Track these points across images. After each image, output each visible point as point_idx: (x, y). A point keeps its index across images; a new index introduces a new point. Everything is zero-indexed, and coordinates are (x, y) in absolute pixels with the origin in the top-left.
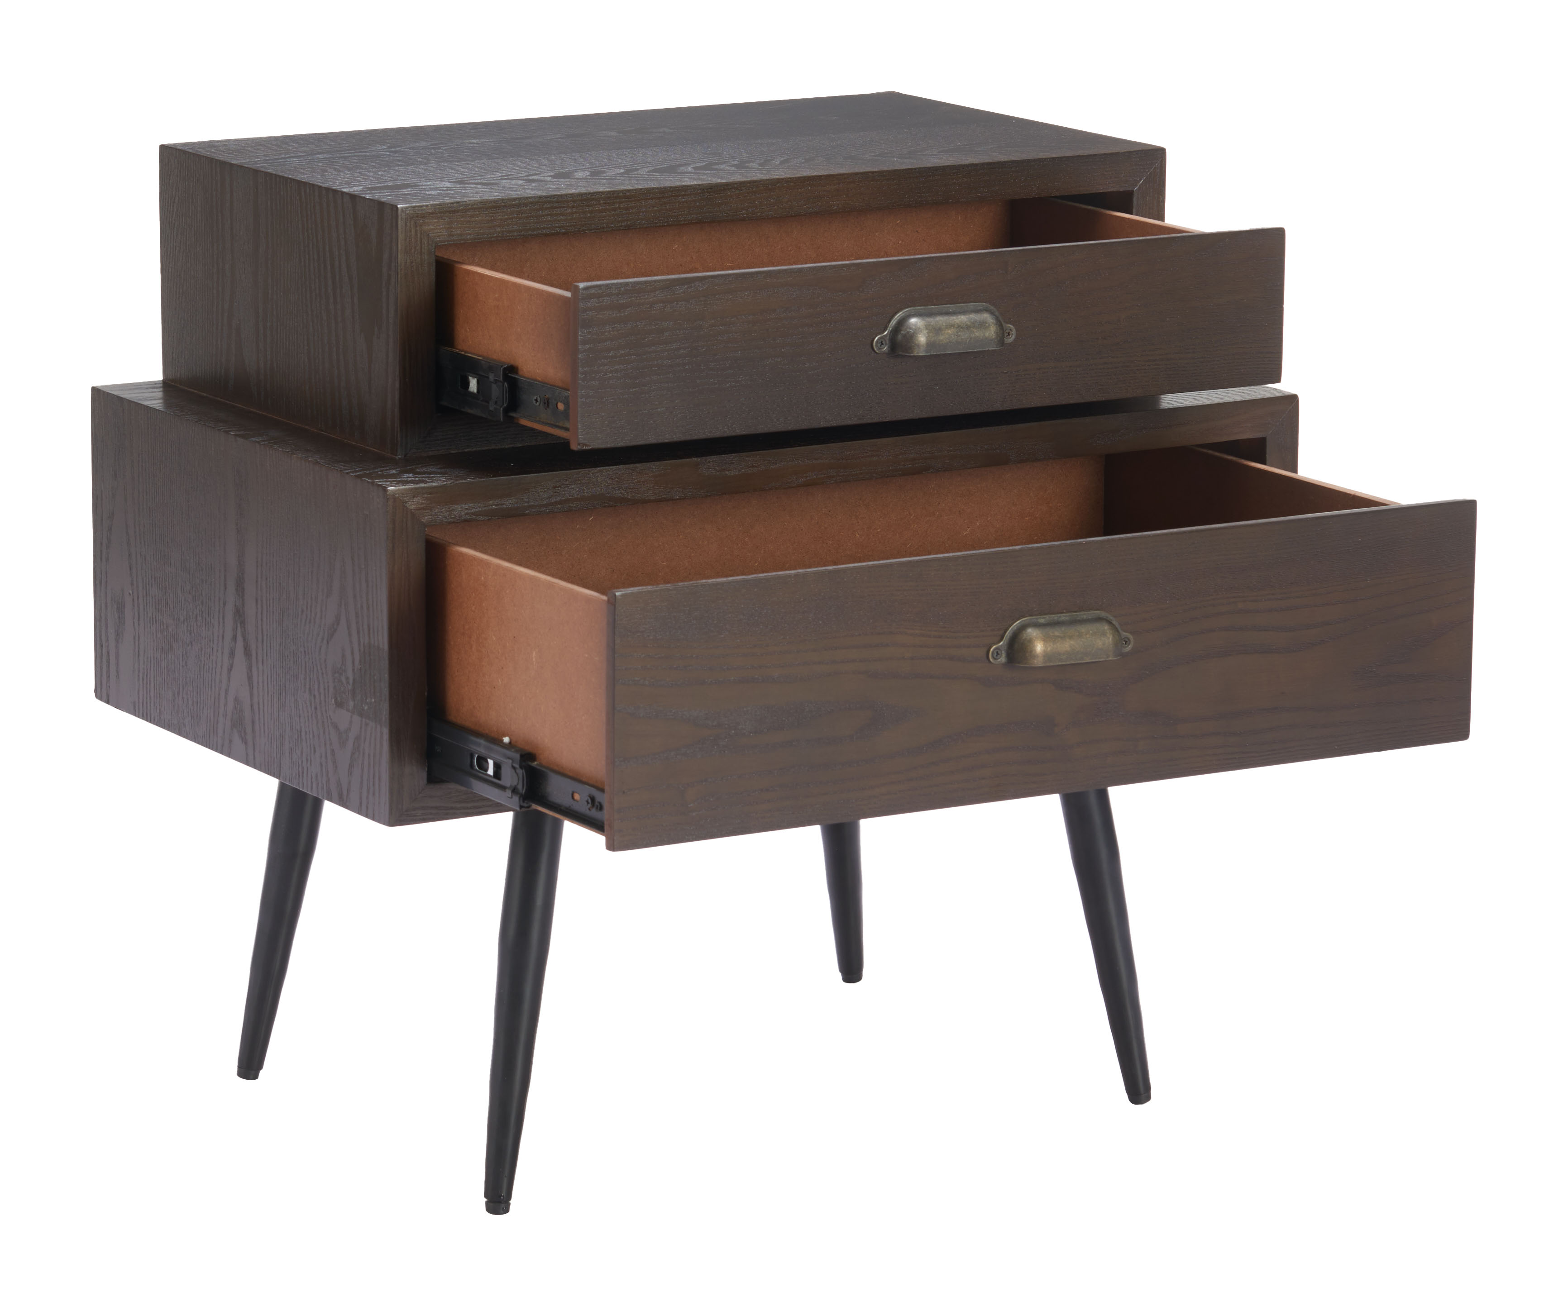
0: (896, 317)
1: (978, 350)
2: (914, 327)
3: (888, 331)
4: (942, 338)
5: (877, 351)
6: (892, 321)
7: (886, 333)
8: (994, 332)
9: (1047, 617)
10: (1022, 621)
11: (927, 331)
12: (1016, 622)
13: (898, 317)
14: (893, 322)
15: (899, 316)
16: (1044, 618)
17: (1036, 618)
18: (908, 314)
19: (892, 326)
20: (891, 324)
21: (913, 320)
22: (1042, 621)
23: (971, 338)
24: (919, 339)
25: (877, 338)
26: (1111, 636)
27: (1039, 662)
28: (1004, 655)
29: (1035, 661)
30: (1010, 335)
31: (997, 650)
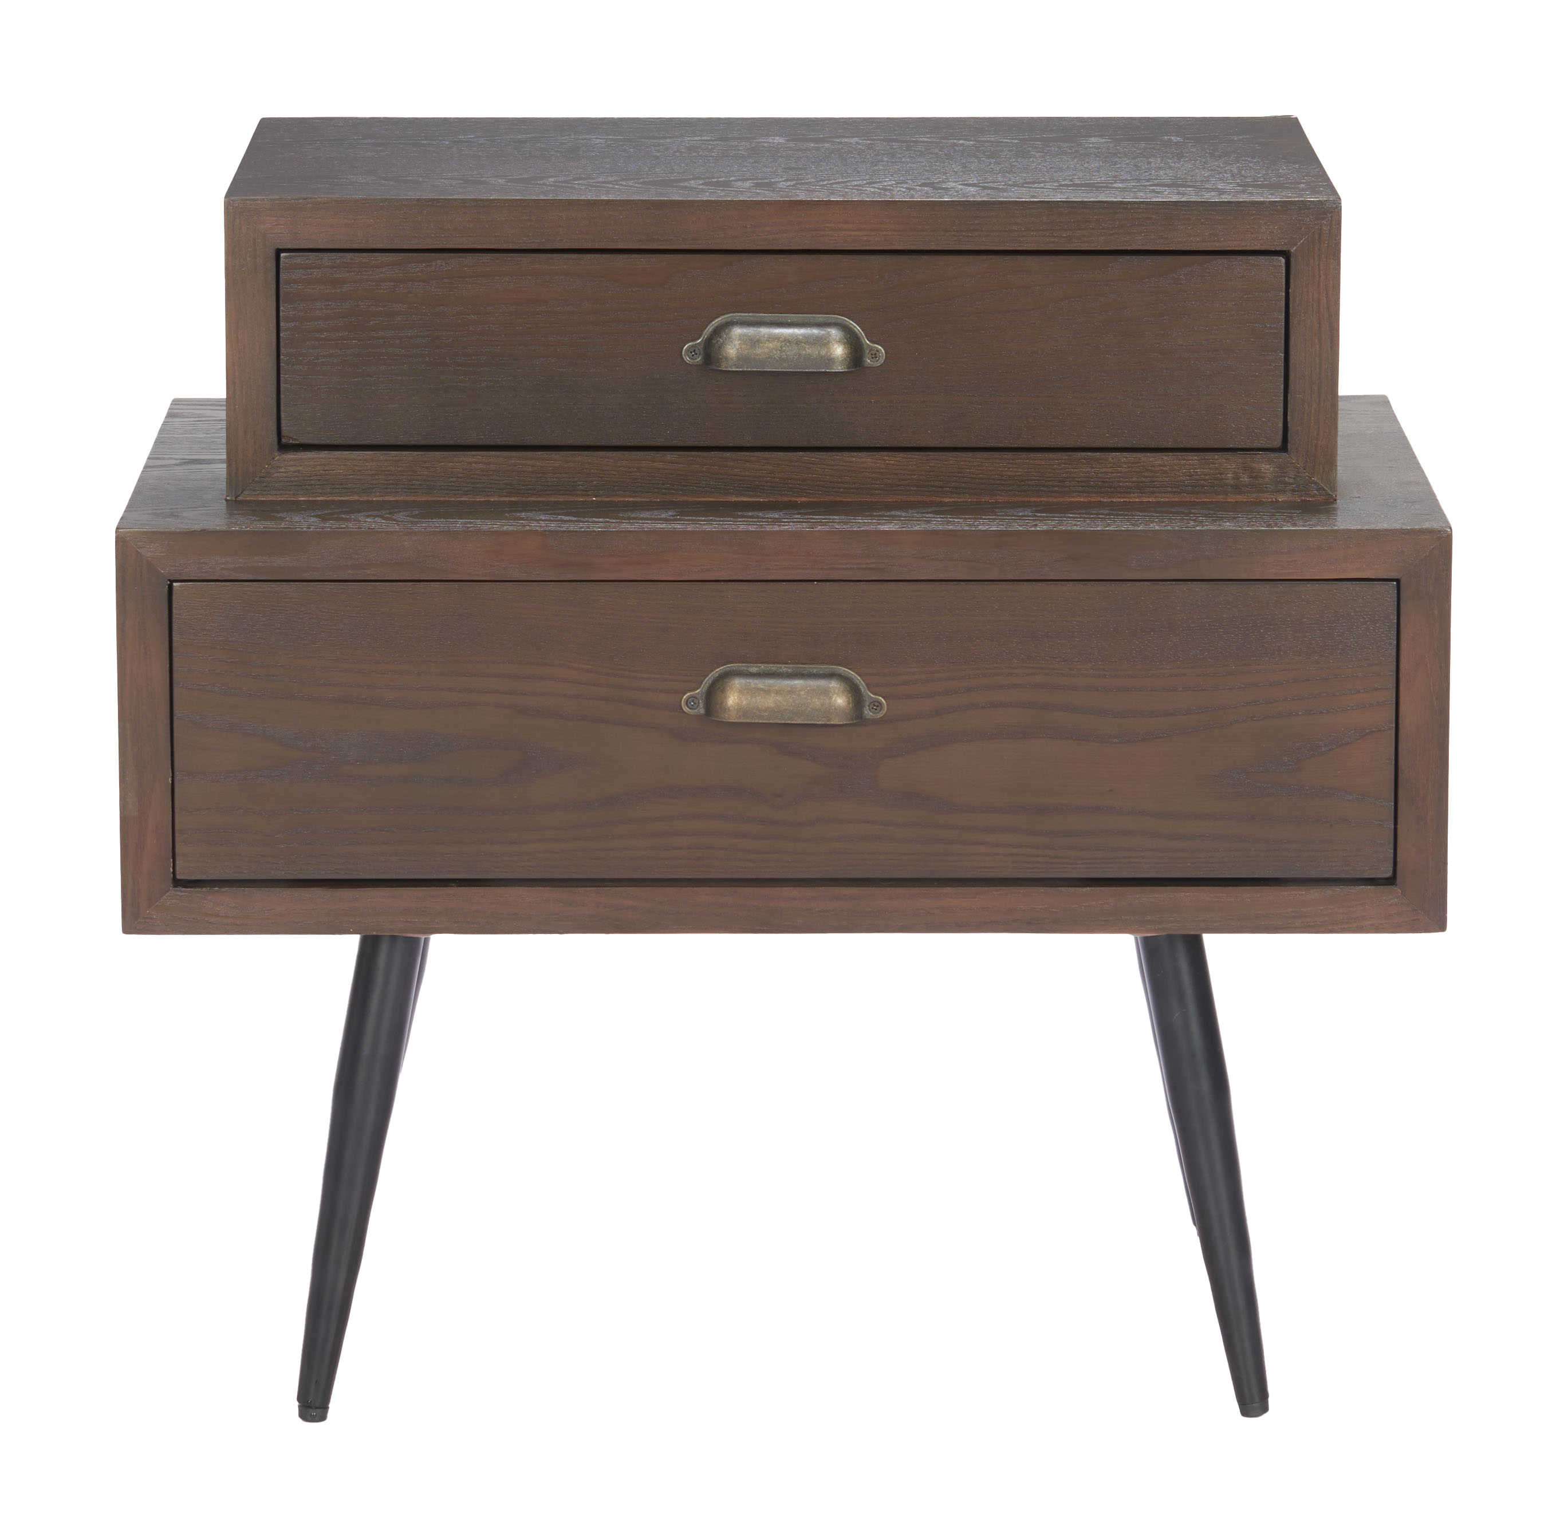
0: (713, 323)
1: (810, 370)
2: (734, 337)
3: (702, 338)
4: (760, 351)
5: (688, 362)
6: (708, 327)
7: (700, 340)
9: (762, 666)
10: (731, 667)
11: (740, 342)
12: (719, 667)
13: (715, 323)
14: (709, 329)
15: (718, 321)
16: (757, 666)
17: (746, 666)
18: (729, 320)
19: (708, 333)
20: (706, 330)
21: (736, 330)
22: (754, 669)
23: (800, 355)
25: (686, 346)
27: (732, 717)
28: (701, 705)
29: (727, 715)
30: (876, 357)
31: (692, 699)
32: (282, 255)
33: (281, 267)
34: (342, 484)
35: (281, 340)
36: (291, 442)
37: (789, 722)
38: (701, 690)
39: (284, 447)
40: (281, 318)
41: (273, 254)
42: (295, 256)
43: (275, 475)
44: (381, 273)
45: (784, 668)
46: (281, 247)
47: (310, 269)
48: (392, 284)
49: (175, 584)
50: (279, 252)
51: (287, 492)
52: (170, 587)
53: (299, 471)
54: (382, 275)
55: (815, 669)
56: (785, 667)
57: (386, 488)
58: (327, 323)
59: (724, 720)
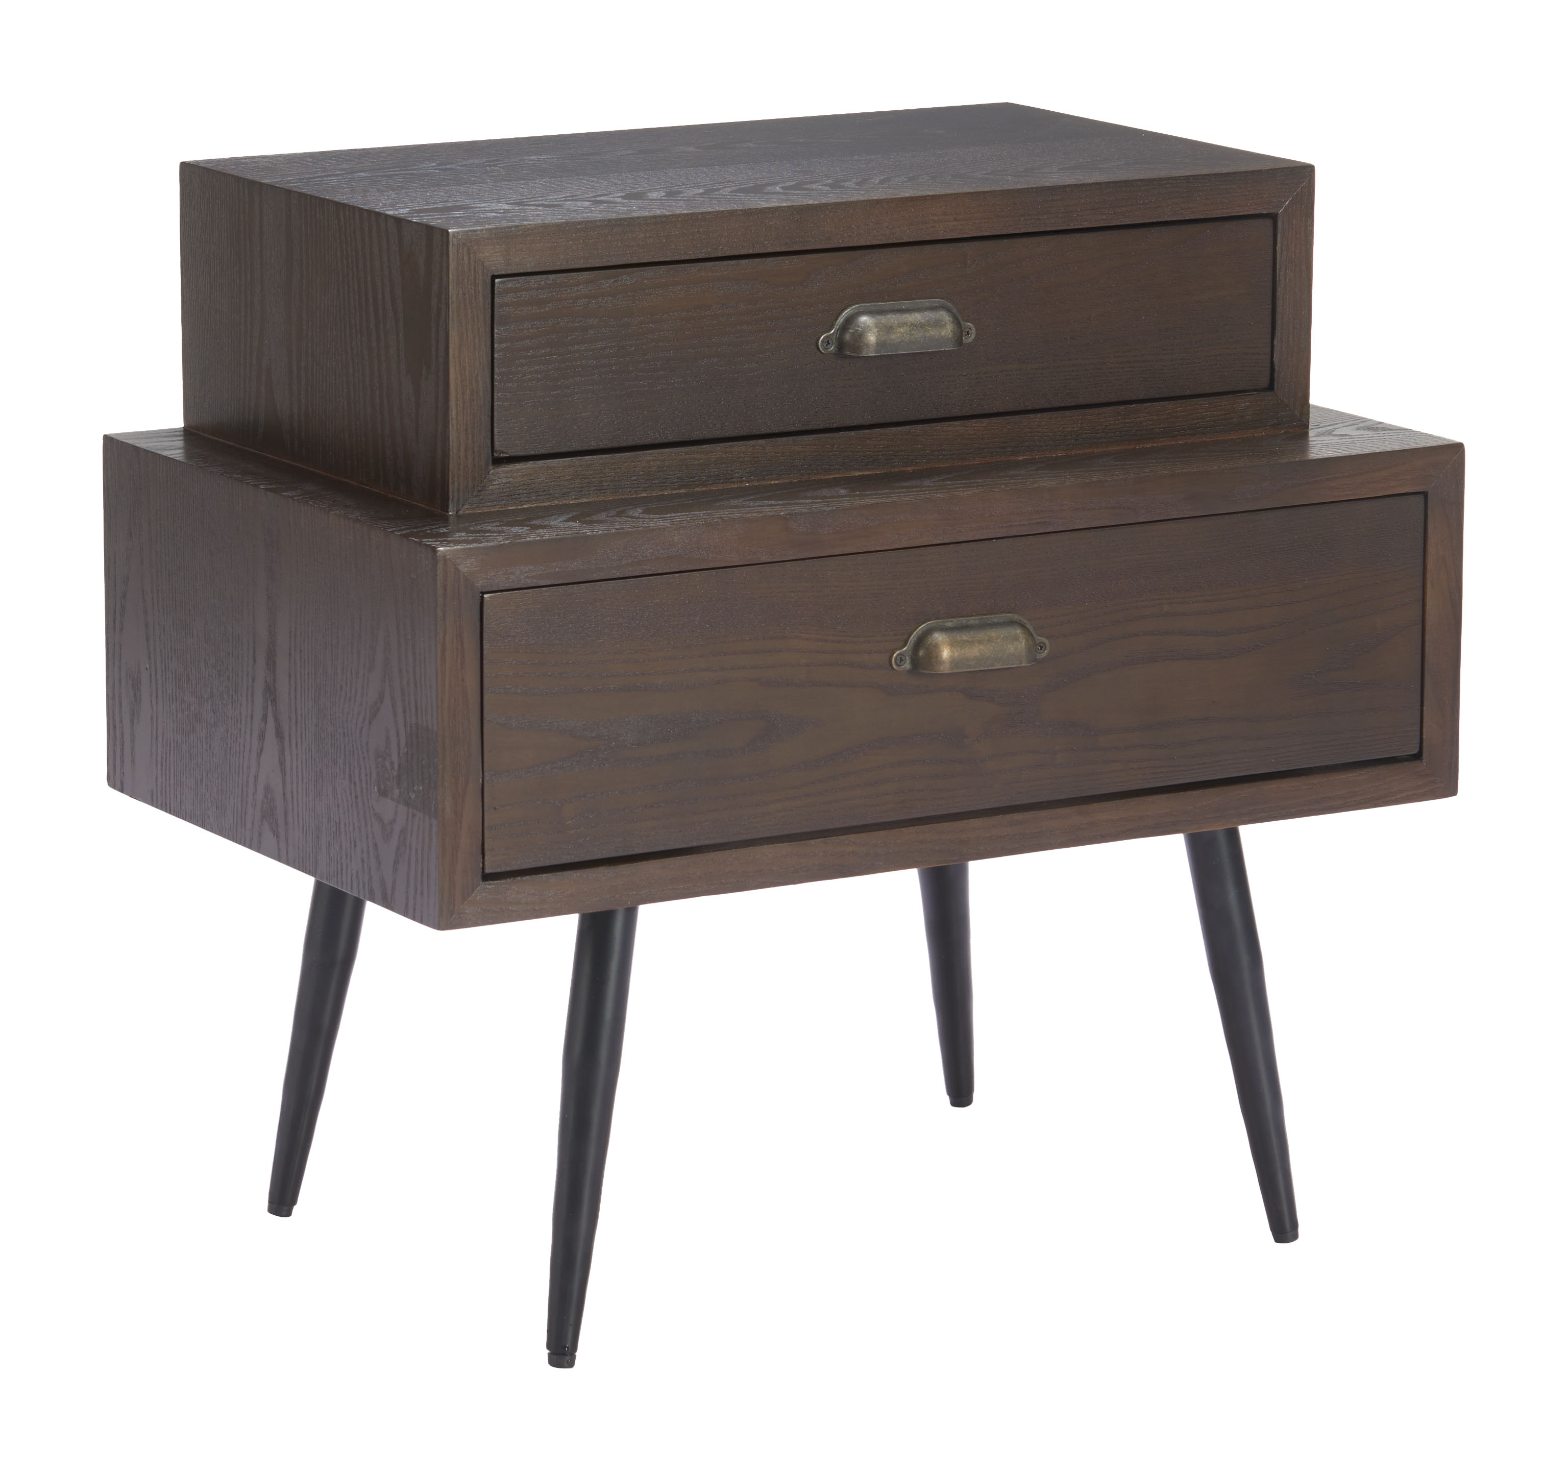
0: (843, 314)
1: (933, 350)
2: (863, 325)
3: (834, 329)
4: (893, 338)
5: (823, 352)
6: (840, 319)
7: (833, 331)
8: (951, 331)
9: (955, 620)
10: (928, 624)
11: (877, 330)
12: (921, 625)
13: (846, 314)
14: (841, 320)
15: (847, 313)
16: (951, 621)
17: (942, 622)
18: (857, 311)
19: (839, 324)
20: (838, 321)
21: (864, 319)
22: (949, 624)
23: (925, 337)
24: (869, 338)
25: (822, 337)
26: (1024, 640)
27: (945, 669)
28: (908, 661)
29: (942, 668)
30: (969, 334)
31: (900, 656)
32: (497, 280)
33: (496, 292)
34: (544, 491)
35: (495, 361)
36: (502, 455)
37: (990, 668)
38: (908, 648)
39: (498, 461)
40: (495, 340)
41: (489, 281)
42: (508, 281)
43: (490, 487)
44: (578, 291)
45: (973, 621)
46: (496, 274)
47: (520, 292)
48: (586, 300)
49: (485, 596)
50: (494, 277)
51: (500, 503)
52: (482, 598)
53: (509, 483)
54: (578, 293)
55: (995, 618)
56: (972, 619)
57: (581, 491)
58: (533, 341)
59: (939, 672)
